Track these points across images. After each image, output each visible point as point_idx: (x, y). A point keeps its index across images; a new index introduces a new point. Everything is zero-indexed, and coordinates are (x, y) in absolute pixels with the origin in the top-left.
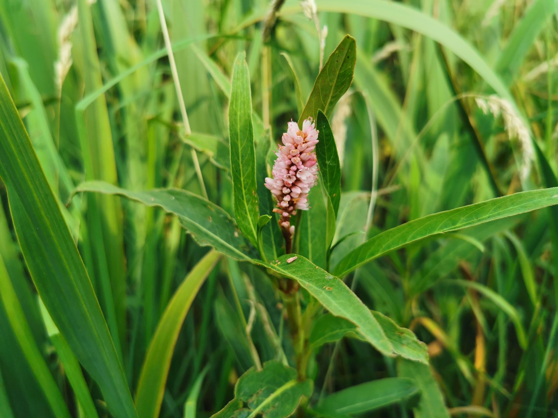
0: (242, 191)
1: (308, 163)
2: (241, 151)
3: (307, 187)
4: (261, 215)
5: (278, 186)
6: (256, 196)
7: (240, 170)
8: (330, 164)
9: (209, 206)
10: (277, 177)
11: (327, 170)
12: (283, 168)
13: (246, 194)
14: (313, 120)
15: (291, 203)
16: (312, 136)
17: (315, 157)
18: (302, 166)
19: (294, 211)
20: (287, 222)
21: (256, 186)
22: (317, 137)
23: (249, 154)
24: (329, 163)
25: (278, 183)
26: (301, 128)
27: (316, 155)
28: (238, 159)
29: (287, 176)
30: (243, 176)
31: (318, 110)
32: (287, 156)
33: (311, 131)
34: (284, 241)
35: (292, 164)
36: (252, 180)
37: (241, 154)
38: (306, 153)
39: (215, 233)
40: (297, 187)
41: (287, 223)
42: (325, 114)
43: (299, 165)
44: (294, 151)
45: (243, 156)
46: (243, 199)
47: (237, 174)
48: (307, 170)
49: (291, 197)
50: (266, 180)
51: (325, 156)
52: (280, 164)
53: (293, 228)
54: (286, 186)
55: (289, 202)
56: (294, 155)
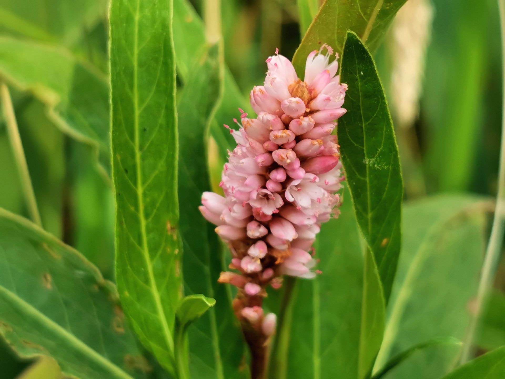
0: (137, 222)
1: (317, 164)
2: (141, 116)
3: (311, 225)
4: (186, 294)
5: (234, 219)
6: (175, 238)
7: (134, 166)
8: (374, 167)
9: (45, 246)
10: (234, 197)
11: (368, 180)
12: (250, 174)
13: (149, 231)
14: (334, 54)
15: (267, 261)
16: (328, 99)
17: (335, 147)
18: (301, 173)
19: (274, 280)
20: (256, 308)
21: (177, 211)
22: (343, 101)
23: (161, 126)
24: (371, 162)
25: (234, 212)
26: (300, 72)
27: (339, 144)
28: (132, 137)
29: (260, 196)
30: (143, 183)
31: (348, 31)
32: (262, 142)
33: (327, 84)
34: (247, 353)
35: (274, 166)
36: (167, 194)
37: (141, 124)
38: (312, 139)
39: (60, 321)
40: (285, 223)
41: (256, 311)
42: (363, 44)
43: (294, 170)
44: (280, 133)
45: (145, 130)
46: (140, 242)
47: (126, 177)
48: (314, 181)
49: (270, 247)
50: (205, 200)
51: (362, 145)
52: (243, 163)
53: (271, 318)
54: (258, 219)
55: (262, 260)
56: (280, 143)
